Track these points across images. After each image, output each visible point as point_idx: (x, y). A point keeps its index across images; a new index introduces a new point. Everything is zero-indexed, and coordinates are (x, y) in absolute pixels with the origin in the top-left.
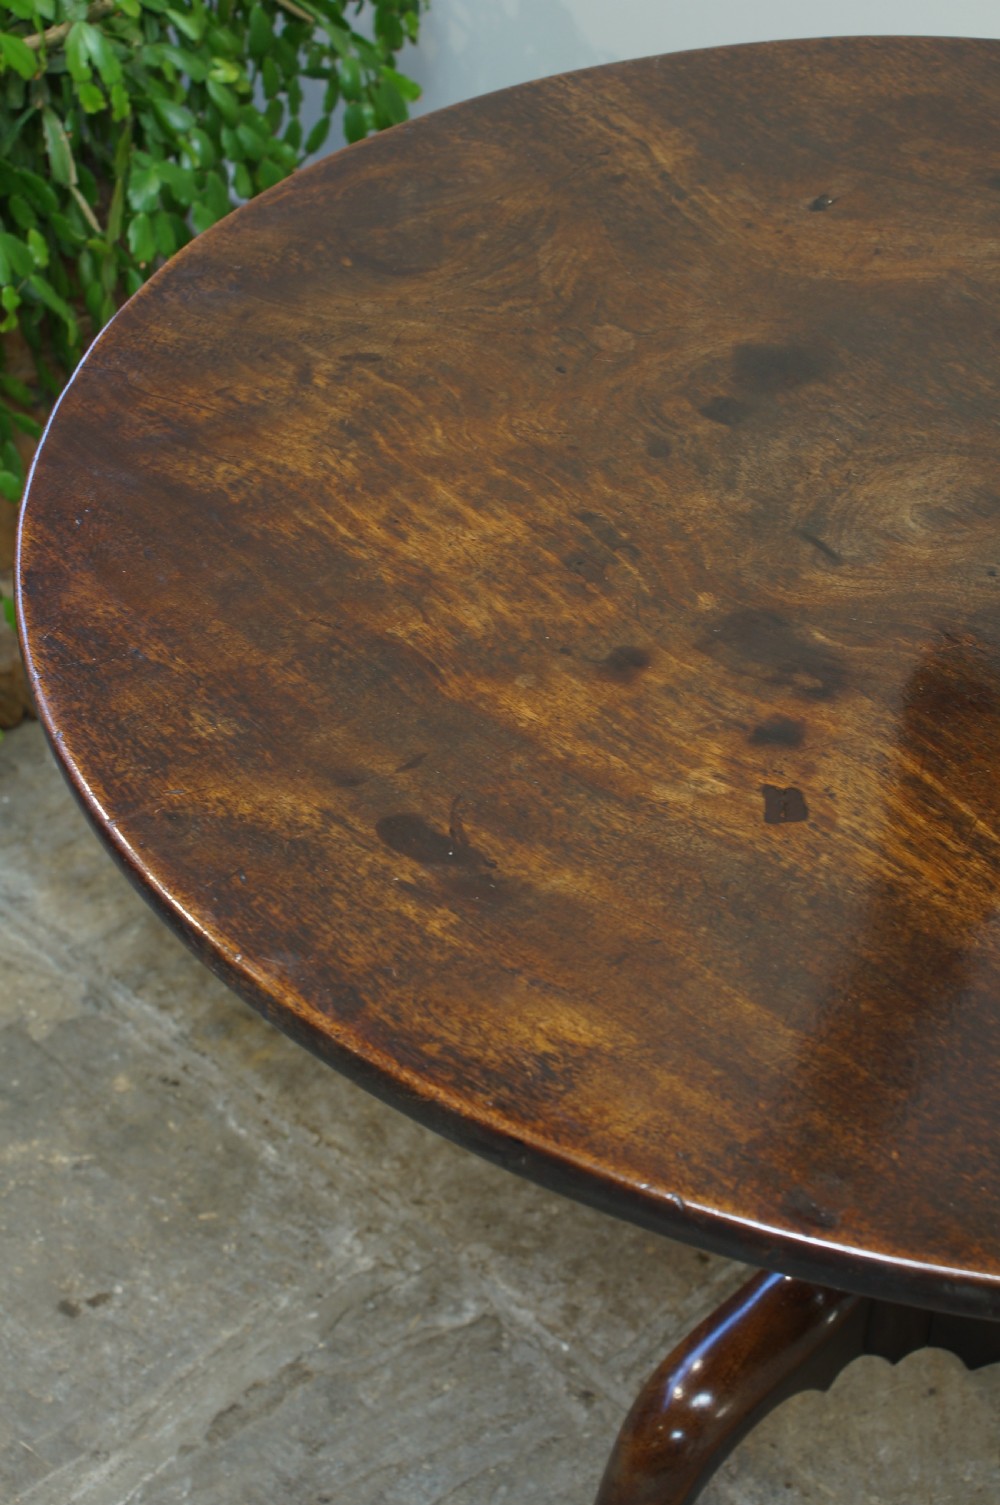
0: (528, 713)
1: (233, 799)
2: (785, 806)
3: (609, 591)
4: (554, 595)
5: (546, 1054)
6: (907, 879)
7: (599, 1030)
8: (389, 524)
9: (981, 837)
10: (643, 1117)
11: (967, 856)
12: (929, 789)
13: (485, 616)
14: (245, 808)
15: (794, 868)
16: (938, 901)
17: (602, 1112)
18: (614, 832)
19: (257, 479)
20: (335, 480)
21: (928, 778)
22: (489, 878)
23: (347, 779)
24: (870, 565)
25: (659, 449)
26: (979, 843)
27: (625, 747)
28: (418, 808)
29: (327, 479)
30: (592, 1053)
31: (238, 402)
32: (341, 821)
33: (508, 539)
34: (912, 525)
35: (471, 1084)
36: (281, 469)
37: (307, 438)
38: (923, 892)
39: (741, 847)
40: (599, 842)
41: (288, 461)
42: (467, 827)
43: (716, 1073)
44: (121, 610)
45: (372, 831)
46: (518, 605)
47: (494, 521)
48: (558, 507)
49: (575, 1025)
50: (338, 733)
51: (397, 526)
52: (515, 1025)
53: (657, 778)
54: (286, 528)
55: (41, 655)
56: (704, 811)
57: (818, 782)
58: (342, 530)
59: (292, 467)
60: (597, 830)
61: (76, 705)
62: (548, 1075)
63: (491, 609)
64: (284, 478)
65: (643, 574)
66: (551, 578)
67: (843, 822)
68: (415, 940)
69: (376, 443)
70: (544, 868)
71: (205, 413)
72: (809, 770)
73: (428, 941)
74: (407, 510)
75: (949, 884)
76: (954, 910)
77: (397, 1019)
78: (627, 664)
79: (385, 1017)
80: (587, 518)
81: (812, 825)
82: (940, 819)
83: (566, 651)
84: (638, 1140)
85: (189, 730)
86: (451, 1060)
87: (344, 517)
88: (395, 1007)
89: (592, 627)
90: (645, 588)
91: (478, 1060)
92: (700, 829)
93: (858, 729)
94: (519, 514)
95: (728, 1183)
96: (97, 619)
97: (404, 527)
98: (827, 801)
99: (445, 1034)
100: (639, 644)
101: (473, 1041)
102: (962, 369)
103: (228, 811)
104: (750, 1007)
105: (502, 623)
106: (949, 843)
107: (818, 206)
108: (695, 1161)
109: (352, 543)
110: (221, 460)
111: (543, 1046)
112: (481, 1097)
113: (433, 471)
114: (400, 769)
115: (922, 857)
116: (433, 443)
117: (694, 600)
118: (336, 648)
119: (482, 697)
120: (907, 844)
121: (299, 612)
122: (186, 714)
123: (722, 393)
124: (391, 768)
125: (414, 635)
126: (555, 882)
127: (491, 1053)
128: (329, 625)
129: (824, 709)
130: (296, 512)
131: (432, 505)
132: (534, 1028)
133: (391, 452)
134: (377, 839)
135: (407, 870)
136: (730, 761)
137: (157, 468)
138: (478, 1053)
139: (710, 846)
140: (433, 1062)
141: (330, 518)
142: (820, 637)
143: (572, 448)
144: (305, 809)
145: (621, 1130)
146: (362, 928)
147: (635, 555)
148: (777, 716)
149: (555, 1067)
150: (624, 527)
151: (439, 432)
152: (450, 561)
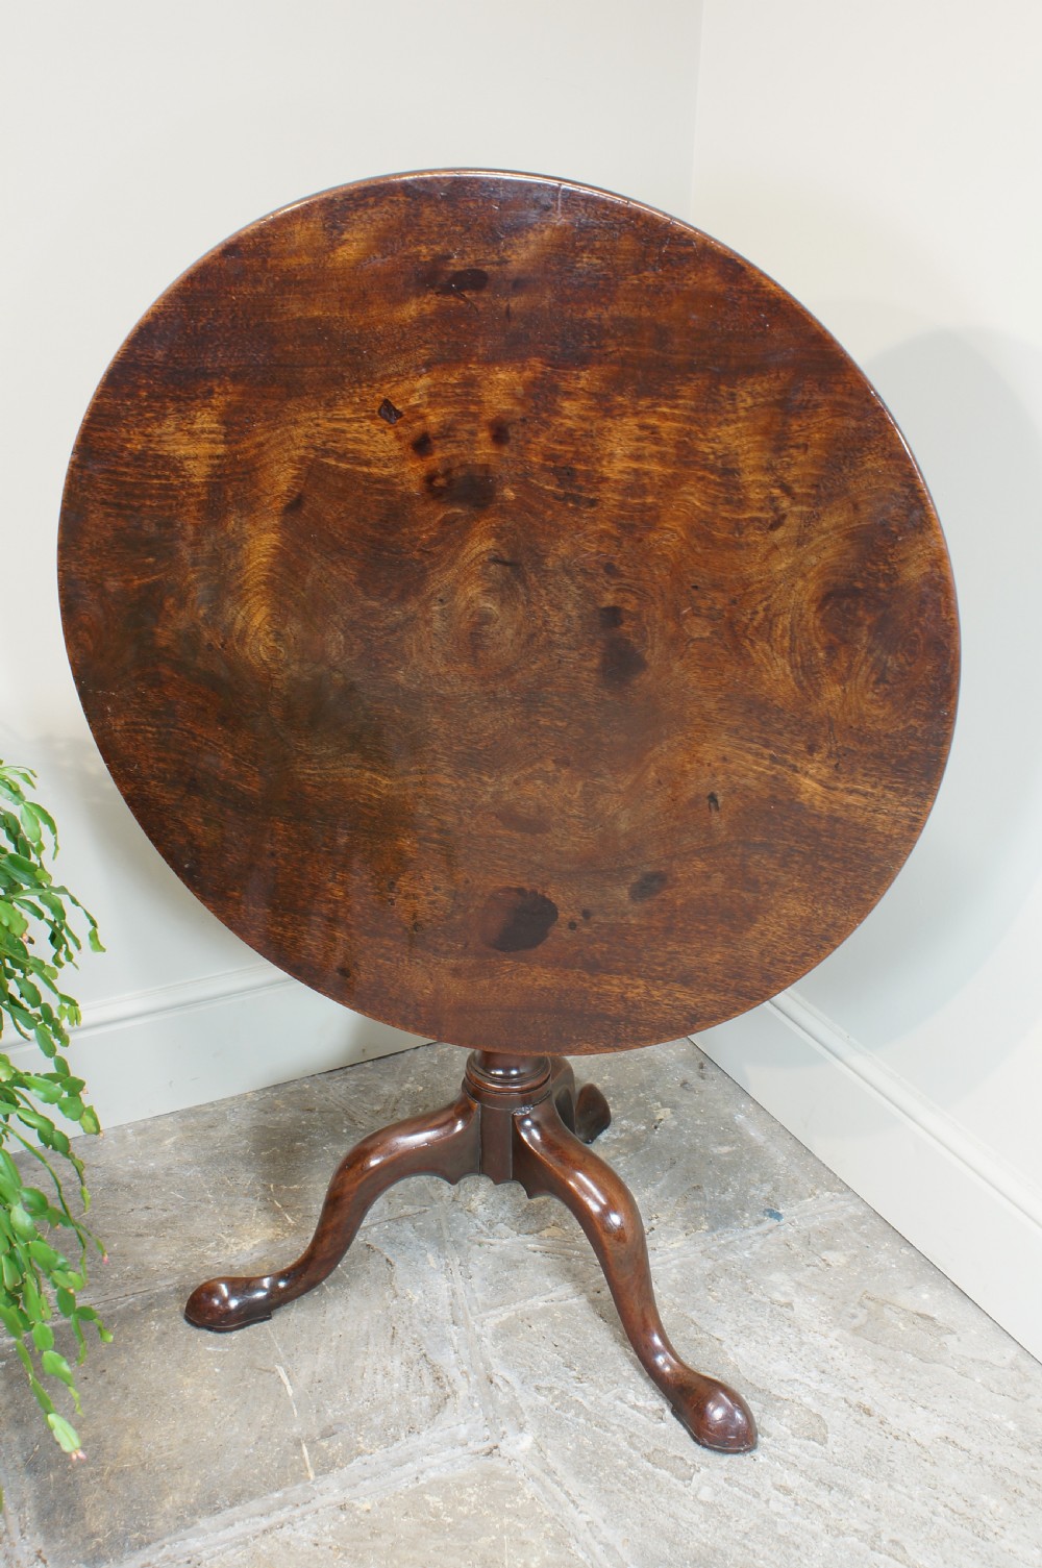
0: (501, 376)
1: (540, 237)
2: (388, 411)
3: (543, 468)
4: (559, 447)
5: (343, 234)
6: (329, 415)
7: (341, 259)
8: (654, 430)
9: (329, 457)
10: (297, 239)
11: (324, 443)
12: (360, 464)
13: (566, 412)
14: (531, 236)
15: (361, 387)
16: (313, 414)
17: (308, 229)
18: (421, 347)
19: (729, 407)
20: (701, 436)
21: (365, 469)
22: (432, 287)
23: (518, 285)
24: (480, 567)
25: (610, 569)
26: (327, 453)
27: (458, 391)
28: (485, 295)
29: (705, 434)
30: (333, 249)
31: (792, 447)
32: (498, 264)
33: (605, 463)
34: (489, 605)
35: (347, 200)
36: (728, 422)
37: (740, 451)
38: (321, 414)
39: (382, 379)
40: (420, 338)
41: (731, 429)
42: (462, 302)
43: (298, 278)
44: (687, 285)
45: (485, 270)
46: (563, 429)
47: (620, 468)
48: (608, 498)
49: (347, 253)
50: (545, 303)
51: (650, 431)
52: (361, 235)
53: (435, 386)
54: (686, 390)
55: (684, 233)
56: (407, 385)
57: (391, 435)
58: (665, 410)
59: (724, 428)
60: (426, 342)
61: (641, 223)
62: (334, 227)
63: (570, 418)
64: (720, 418)
65: (542, 488)
66: (570, 455)
67: (368, 422)
68: (423, 238)
69: (712, 473)
70: (422, 309)
71: (795, 427)
72: (399, 437)
73: (418, 242)
74: (657, 444)
75: (318, 425)
76: (307, 415)
77: (392, 201)
78: (499, 434)
79: (395, 198)
80: (593, 503)
81: (373, 411)
82: (345, 454)
83: (524, 420)
84: (290, 229)
85: (592, 251)
86: (362, 202)
87: (674, 418)
88: (398, 205)
89: (529, 442)
90: (535, 481)
91: (356, 211)
92: (400, 375)
93: (403, 473)
94: (616, 481)
95: (257, 240)
96: (689, 272)
97: (645, 433)
98: (379, 428)
99: (374, 210)
100: (506, 448)
101: (365, 217)
102: (560, 724)
103: (535, 230)
104: (316, 314)
105: (558, 413)
106: (334, 444)
107: (712, 798)
108: (271, 239)
109: (654, 405)
110: (755, 405)
111: (346, 236)
112: (341, 199)
113: (674, 476)
114: (508, 307)
115: (335, 430)
116: (692, 494)
117: (513, 490)
118: (594, 344)
119: (523, 369)
120: (343, 432)
121: (627, 349)
122: (602, 259)
123: (624, 628)
124: (512, 305)
125: (578, 378)
126: (414, 307)
127: (356, 218)
128: (611, 353)
129: (422, 472)
130: (693, 403)
131: (651, 456)
132: (356, 240)
133: (700, 473)
134: (480, 268)
135: (457, 264)
136: (422, 417)
137: (773, 376)
138: (359, 214)
139: (391, 370)
140: (365, 196)
141: (676, 412)
142: (459, 511)
143: (640, 540)
144: (514, 257)
145: (298, 228)
146: (441, 226)
147: (557, 497)
148: (431, 454)
149: (335, 232)
150: (577, 509)
151: (698, 504)
152: (610, 430)
